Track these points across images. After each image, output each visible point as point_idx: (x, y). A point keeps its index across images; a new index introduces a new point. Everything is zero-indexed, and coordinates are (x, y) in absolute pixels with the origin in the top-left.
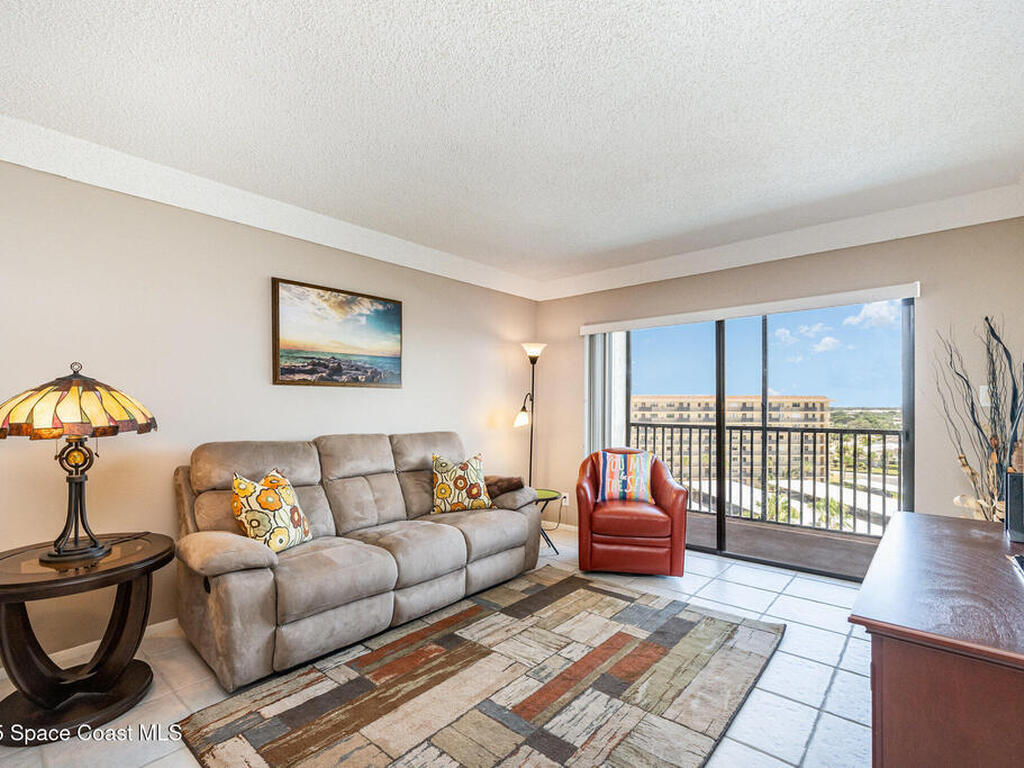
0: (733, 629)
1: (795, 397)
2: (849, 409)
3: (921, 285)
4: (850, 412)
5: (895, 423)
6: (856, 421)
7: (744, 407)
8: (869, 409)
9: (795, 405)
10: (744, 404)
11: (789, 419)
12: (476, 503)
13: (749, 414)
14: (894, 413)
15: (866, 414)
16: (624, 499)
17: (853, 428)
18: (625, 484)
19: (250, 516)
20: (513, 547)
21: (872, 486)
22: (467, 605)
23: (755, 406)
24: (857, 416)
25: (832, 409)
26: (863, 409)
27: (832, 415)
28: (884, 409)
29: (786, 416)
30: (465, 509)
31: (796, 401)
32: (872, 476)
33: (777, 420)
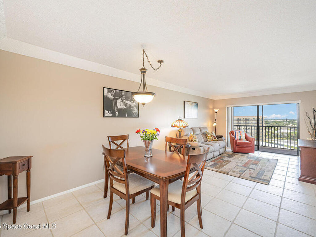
0: (269, 160)
1: (254, 116)
2: (270, 120)
3: (301, 101)
4: (270, 121)
5: (284, 124)
6: (272, 123)
7: (238, 120)
8: (276, 120)
9: (254, 119)
10: (238, 119)
11: (252, 123)
12: (215, 140)
13: (240, 122)
14: (284, 121)
15: (275, 121)
16: (240, 140)
17: (271, 126)
18: (240, 137)
19: (194, 140)
20: (223, 148)
21: (278, 143)
22: (219, 157)
23: (241, 119)
24: (272, 122)
25: (265, 120)
26: (274, 120)
27: (265, 122)
28: (281, 120)
29: (251, 122)
30: (213, 141)
31: (254, 118)
32: (278, 140)
33: (248, 123)
